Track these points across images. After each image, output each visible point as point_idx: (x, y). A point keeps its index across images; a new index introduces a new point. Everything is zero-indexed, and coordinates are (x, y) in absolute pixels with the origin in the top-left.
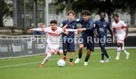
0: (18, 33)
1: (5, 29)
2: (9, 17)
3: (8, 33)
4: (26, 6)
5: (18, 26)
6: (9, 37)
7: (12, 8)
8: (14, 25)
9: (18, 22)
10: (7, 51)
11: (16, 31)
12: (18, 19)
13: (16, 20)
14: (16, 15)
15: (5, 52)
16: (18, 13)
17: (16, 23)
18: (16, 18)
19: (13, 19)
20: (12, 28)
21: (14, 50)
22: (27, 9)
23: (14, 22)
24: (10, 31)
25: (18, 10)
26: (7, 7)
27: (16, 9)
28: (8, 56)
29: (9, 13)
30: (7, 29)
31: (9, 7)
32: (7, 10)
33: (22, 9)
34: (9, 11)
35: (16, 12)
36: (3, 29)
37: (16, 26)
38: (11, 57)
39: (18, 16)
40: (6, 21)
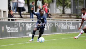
0: (74, 18)
1: (66, 15)
2: (69, 8)
3: (67, 18)
5: (74, 13)
6: (68, 21)
7: (70, 2)
8: (71, 13)
9: (73, 11)
10: (66, 29)
11: (72, 16)
12: (74, 9)
13: (72, 10)
14: (73, 7)
15: (65, 30)
16: (74, 6)
17: (72, 12)
18: (72, 8)
19: (71, 9)
20: (70, 15)
21: (71, 29)
22: (79, 3)
23: (71, 11)
24: (69, 16)
26: (67, 2)
27: (73, 3)
28: (67, 32)
29: (68, 6)
30: (67, 15)
31: (68, 2)
32: (67, 4)
33: (76, 3)
34: (69, 4)
35: (73, 5)
36: (64, 15)
37: (73, 13)
38: (69, 33)
40: (66, 11)
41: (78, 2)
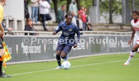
0: (127, 29)
1: (115, 26)
2: (119, 14)
3: (116, 30)
4: (135, 3)
6: (117, 34)
7: (121, 5)
8: (123, 21)
9: (126, 18)
10: (116, 47)
11: (125, 27)
13: (125, 17)
14: (125, 12)
15: (114, 48)
16: (127, 11)
17: (125, 20)
18: (125, 15)
19: (122, 16)
20: (121, 25)
21: (123, 46)
22: (135, 6)
23: (123, 19)
24: (119, 27)
25: (127, 8)
26: (116, 5)
27: (125, 7)
28: (117, 52)
29: (118, 11)
31: (118, 5)
32: (116, 8)
33: (131, 6)
34: (119, 8)
35: (125, 10)
36: (112, 26)
37: (125, 22)
38: (119, 53)
39: (126, 13)
40: (115, 19)
41: (134, 4)
